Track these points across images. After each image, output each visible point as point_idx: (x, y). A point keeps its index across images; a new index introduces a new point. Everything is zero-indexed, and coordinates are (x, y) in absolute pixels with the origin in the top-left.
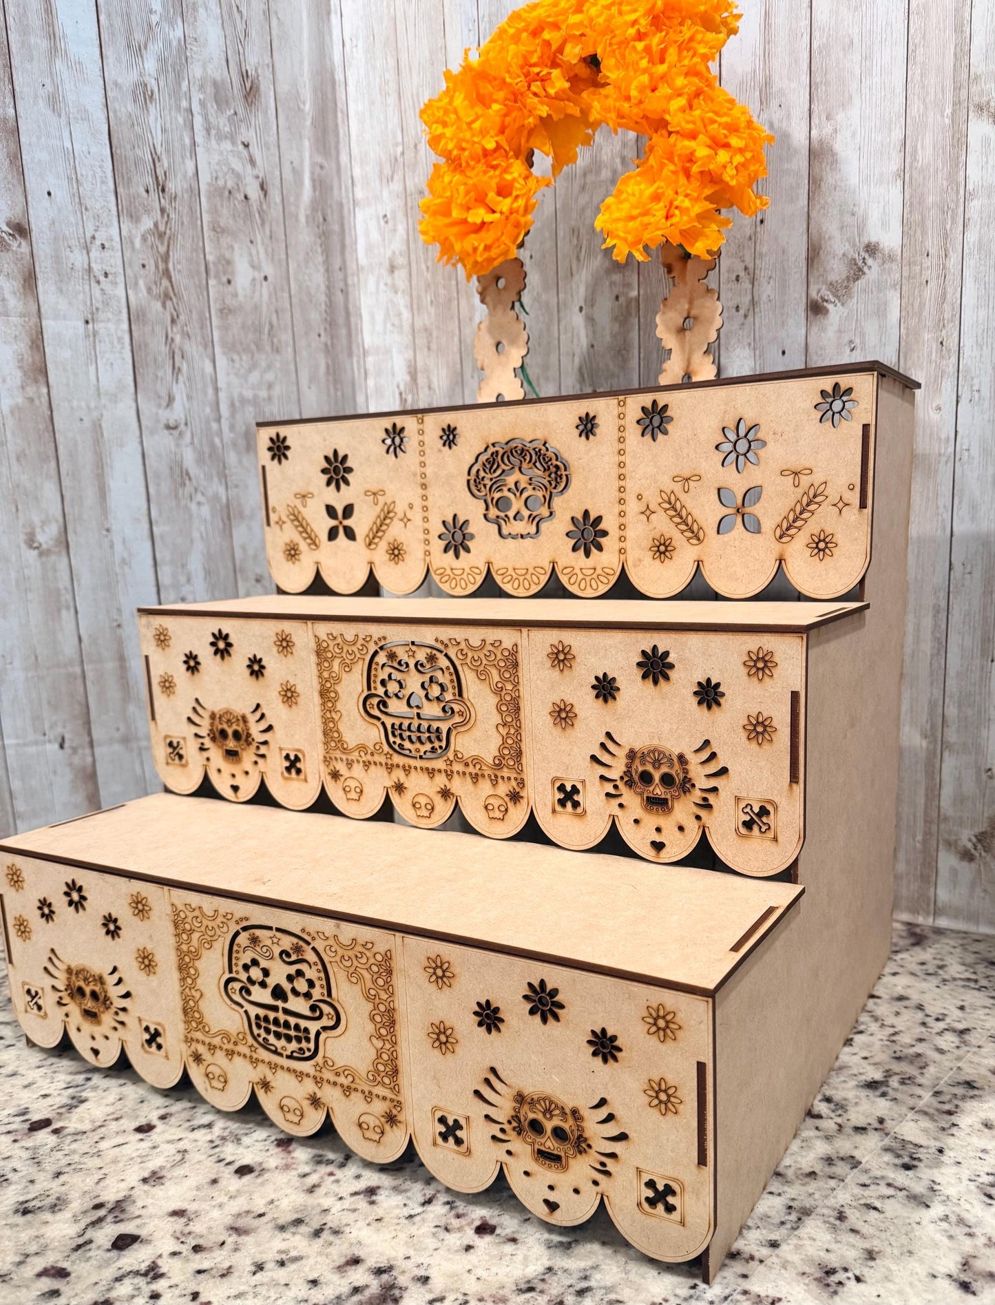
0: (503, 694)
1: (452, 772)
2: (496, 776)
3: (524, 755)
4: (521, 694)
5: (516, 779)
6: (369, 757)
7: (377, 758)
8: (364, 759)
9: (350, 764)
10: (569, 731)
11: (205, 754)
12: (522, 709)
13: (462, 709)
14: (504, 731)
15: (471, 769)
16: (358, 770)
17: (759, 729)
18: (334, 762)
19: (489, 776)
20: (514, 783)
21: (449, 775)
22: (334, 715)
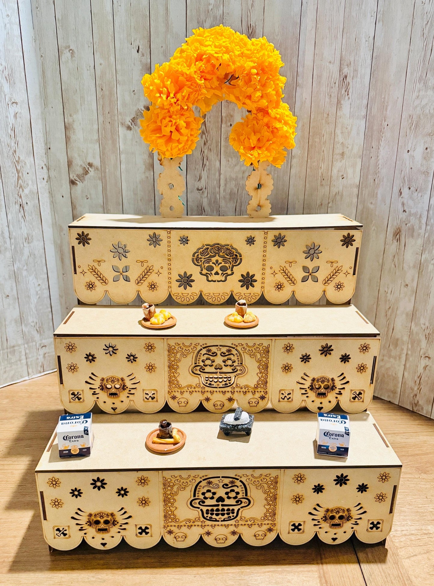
0: (261, 362)
1: (234, 391)
2: (255, 391)
3: (268, 383)
4: (269, 362)
5: (263, 392)
6: (193, 389)
7: (197, 389)
8: (190, 390)
9: (182, 393)
10: (289, 373)
11: (96, 396)
12: (269, 367)
13: (242, 369)
14: (260, 375)
15: (244, 390)
16: (186, 395)
17: (361, 368)
18: (174, 393)
19: (252, 391)
20: (263, 393)
21: (233, 393)
22: (175, 374)
